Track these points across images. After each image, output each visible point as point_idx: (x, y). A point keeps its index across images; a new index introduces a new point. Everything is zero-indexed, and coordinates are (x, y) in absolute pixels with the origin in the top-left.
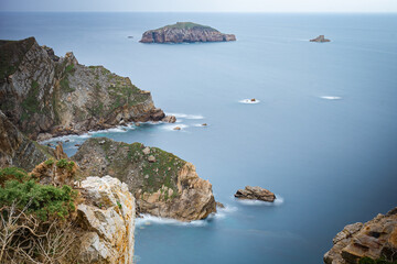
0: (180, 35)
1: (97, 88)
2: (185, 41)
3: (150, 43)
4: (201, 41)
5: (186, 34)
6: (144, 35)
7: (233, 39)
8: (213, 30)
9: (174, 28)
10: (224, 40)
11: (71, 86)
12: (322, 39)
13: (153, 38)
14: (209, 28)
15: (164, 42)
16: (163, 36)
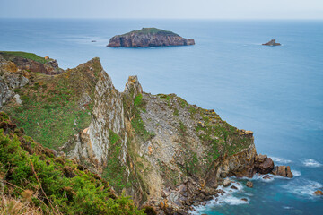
0: (146, 40)
1: (183, 130)
2: (150, 45)
3: (118, 47)
4: (164, 45)
5: (152, 39)
6: (112, 40)
7: (192, 43)
8: (175, 35)
9: (140, 33)
10: (185, 44)
11: (148, 129)
12: (273, 43)
13: (120, 42)
14: (171, 33)
15: (131, 46)
16: (130, 40)
